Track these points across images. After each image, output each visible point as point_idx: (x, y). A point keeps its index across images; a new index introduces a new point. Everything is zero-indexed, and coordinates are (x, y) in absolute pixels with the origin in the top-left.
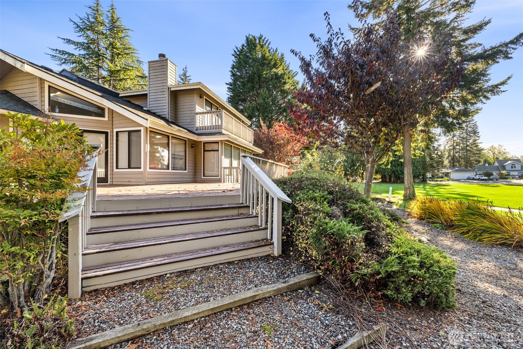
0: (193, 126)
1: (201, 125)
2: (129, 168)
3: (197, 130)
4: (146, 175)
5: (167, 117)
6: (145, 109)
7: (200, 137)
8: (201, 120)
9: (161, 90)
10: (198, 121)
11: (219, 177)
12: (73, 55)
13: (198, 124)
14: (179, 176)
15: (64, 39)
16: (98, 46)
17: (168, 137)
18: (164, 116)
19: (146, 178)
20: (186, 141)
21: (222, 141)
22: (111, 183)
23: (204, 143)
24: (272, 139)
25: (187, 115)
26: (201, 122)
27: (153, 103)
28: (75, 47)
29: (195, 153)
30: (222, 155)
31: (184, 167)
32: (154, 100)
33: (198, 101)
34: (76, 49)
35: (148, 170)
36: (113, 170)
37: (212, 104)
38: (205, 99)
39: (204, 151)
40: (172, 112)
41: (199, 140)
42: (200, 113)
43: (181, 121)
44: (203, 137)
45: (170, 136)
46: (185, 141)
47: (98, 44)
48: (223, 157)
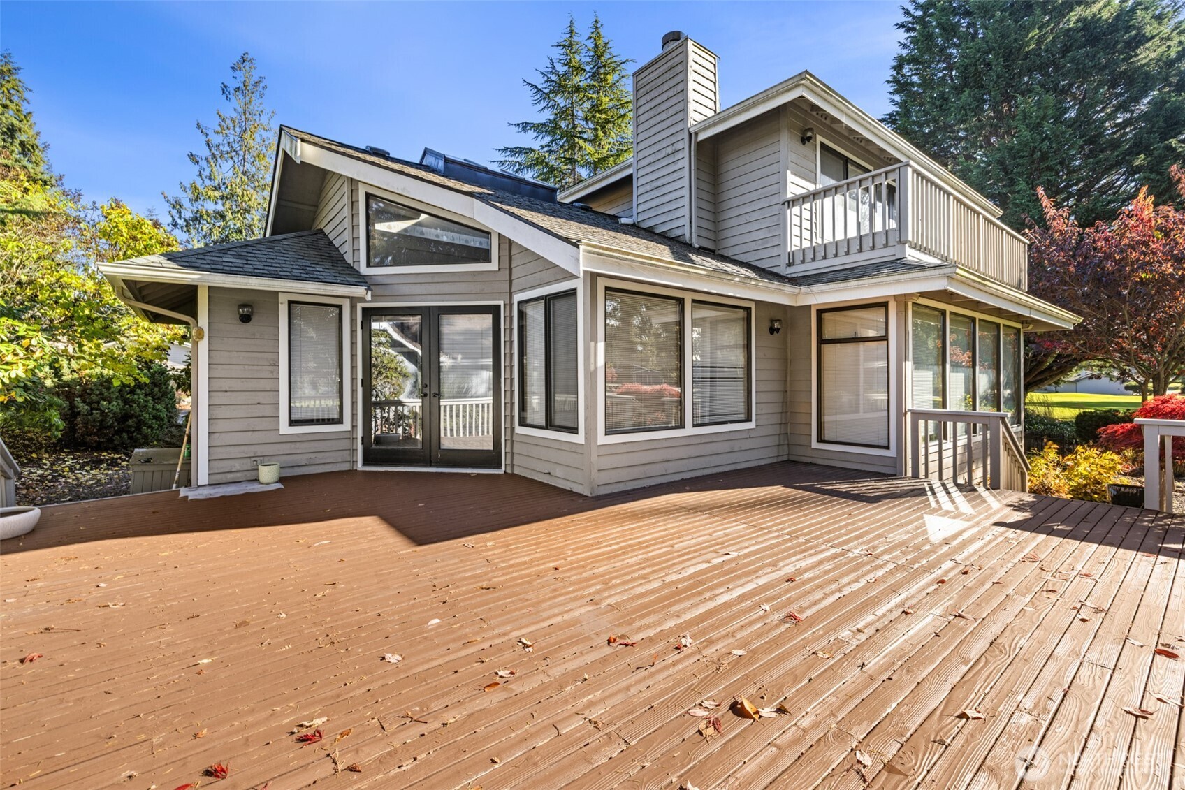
0: (775, 252)
1: (806, 244)
2: (546, 428)
3: (789, 265)
4: (594, 458)
5: (687, 236)
6: (623, 220)
7: (804, 289)
8: (806, 224)
9: (670, 150)
10: (796, 231)
11: (892, 453)
12: (531, 150)
13: (796, 241)
14: (725, 447)
15: (519, 124)
16: (573, 120)
17: (680, 301)
18: (678, 233)
19: (594, 471)
20: (748, 310)
21: (902, 300)
22: (509, 471)
23: (820, 312)
24: (1109, 265)
25: (755, 216)
26: (806, 234)
27: (647, 197)
28: (535, 134)
29: (785, 350)
30: (902, 358)
31: (742, 408)
32: (648, 187)
33: (792, 157)
34: (536, 138)
35: (603, 439)
36: (513, 429)
37: (846, 161)
38: (823, 146)
39: (821, 341)
40: (704, 214)
41: (802, 302)
42: (803, 199)
43: (733, 241)
44: (815, 288)
45: (688, 298)
46: (744, 312)
47: (573, 115)
48: (909, 365)
